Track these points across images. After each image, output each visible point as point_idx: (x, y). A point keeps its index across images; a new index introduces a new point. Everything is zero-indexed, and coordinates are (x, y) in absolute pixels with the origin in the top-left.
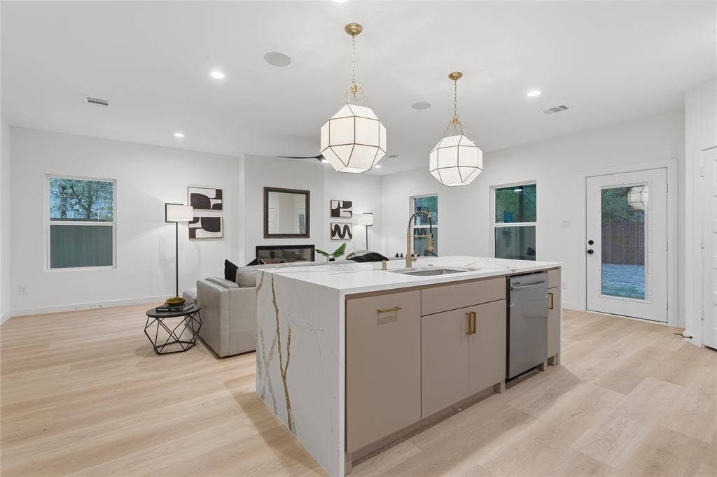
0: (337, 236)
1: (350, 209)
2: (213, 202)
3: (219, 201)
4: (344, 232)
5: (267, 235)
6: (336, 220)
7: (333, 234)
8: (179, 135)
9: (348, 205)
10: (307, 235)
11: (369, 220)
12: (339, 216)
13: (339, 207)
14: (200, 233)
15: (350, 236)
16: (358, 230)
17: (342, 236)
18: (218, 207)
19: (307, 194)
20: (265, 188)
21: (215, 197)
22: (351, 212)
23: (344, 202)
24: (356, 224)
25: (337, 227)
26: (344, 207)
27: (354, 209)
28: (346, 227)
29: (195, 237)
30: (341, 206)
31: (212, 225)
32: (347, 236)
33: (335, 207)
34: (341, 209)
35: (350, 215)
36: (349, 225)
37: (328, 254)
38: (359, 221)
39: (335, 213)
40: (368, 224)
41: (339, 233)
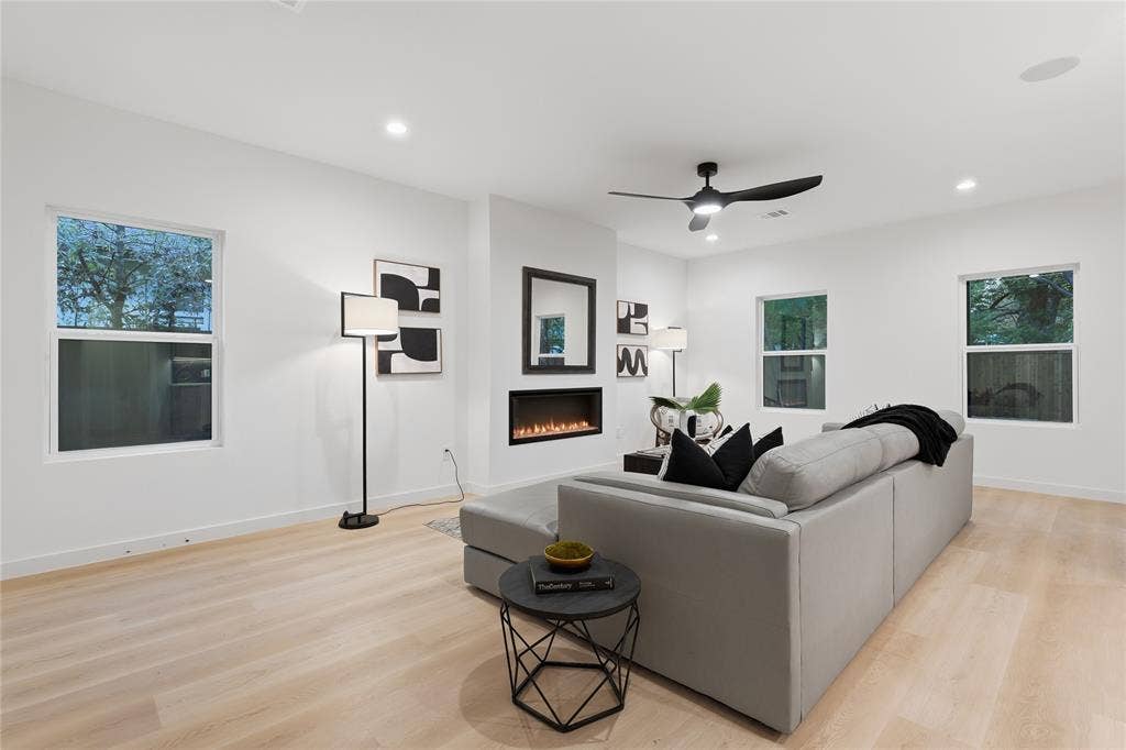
0: (626, 372)
1: (644, 319)
2: (423, 295)
3: (433, 294)
4: (637, 364)
5: (528, 369)
6: (624, 340)
7: (620, 369)
8: (396, 128)
9: (641, 310)
10: (590, 368)
11: (679, 340)
12: (629, 332)
13: (629, 315)
14: (400, 362)
15: (645, 370)
16: (656, 359)
17: (633, 371)
18: (433, 306)
19: (591, 285)
20: (525, 269)
21: (426, 284)
22: (646, 325)
23: (636, 305)
24: (654, 349)
25: (626, 353)
26: (636, 316)
27: (650, 318)
28: (639, 355)
29: (389, 372)
30: (633, 313)
31: (421, 345)
32: (640, 372)
33: (623, 315)
34: (632, 319)
35: (644, 331)
36: (644, 350)
37: (680, 407)
38: (659, 343)
39: (623, 326)
40: (675, 349)
41: (629, 364)
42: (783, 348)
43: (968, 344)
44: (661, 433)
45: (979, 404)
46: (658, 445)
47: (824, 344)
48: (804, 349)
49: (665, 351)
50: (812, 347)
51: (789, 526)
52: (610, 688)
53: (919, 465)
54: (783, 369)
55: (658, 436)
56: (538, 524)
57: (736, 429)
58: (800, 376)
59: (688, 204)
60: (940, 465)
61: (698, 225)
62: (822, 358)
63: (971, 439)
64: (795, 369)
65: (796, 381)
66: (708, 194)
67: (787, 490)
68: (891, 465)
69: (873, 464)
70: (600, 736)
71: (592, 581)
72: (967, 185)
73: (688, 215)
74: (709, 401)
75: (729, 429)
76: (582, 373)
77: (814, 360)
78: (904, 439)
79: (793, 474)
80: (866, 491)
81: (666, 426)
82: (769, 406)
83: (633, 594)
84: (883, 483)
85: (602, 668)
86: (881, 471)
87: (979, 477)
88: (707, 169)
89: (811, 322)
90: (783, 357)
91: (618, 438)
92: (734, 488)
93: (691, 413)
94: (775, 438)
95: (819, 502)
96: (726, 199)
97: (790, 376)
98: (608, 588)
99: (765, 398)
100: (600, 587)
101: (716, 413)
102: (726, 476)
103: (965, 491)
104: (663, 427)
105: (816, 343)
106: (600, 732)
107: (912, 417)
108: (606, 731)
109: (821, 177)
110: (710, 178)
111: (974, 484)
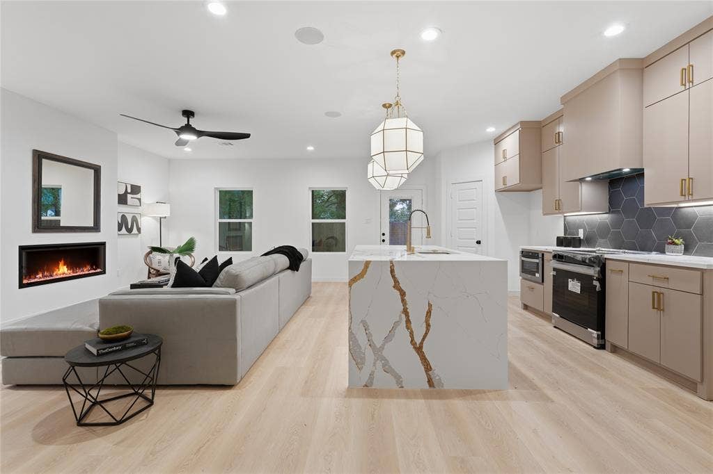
0: (124, 231)
1: (138, 196)
4: (132, 226)
5: (38, 228)
6: (123, 209)
7: (120, 229)
9: (136, 190)
10: (96, 228)
11: (164, 211)
12: (127, 204)
13: (126, 192)
15: (139, 230)
16: (148, 223)
17: (130, 231)
19: (97, 170)
20: (35, 151)
22: (140, 200)
23: (132, 186)
24: (145, 216)
25: (124, 217)
26: (132, 193)
27: (143, 195)
28: (134, 220)
30: (129, 191)
32: (135, 231)
33: (122, 192)
34: (128, 195)
35: (138, 204)
36: (137, 216)
37: (169, 252)
38: (149, 212)
39: (122, 200)
40: (161, 216)
41: (127, 226)
42: (230, 218)
43: (313, 218)
44: (152, 271)
45: (317, 246)
46: (149, 278)
47: (251, 216)
48: (241, 218)
49: (154, 218)
50: (245, 218)
51: (237, 297)
52: (143, 399)
53: (289, 271)
54: (229, 230)
55: (149, 272)
56: (81, 326)
57: (210, 259)
58: (239, 234)
59: (177, 133)
60: (297, 271)
61: (180, 143)
62: (250, 224)
63: (311, 261)
64: (236, 230)
65: (236, 237)
66: (188, 128)
67: (236, 283)
68: (278, 270)
69: (271, 271)
70: (144, 417)
71: (135, 342)
72: (310, 148)
73: (176, 137)
74: (189, 248)
75: (206, 259)
76: (88, 232)
77: (246, 225)
78: (283, 260)
79: (237, 275)
80: (268, 282)
81: (155, 266)
82: (222, 250)
83: (159, 344)
84: (275, 278)
85: (136, 393)
86: (274, 274)
87: (314, 278)
88: (188, 114)
89: (245, 202)
90: (229, 223)
91: (118, 276)
92: (211, 286)
93: (176, 255)
94: (229, 262)
95: (250, 287)
96: (200, 134)
97: (233, 234)
98: (145, 344)
99: (220, 246)
100: (139, 344)
101: (190, 256)
102: (206, 281)
103: (308, 285)
104: (153, 266)
105: (247, 215)
106: (143, 416)
107: (287, 251)
108: (146, 415)
109: (250, 135)
110: (190, 119)
111: (312, 281)
